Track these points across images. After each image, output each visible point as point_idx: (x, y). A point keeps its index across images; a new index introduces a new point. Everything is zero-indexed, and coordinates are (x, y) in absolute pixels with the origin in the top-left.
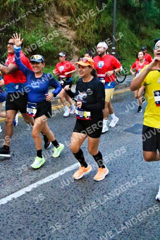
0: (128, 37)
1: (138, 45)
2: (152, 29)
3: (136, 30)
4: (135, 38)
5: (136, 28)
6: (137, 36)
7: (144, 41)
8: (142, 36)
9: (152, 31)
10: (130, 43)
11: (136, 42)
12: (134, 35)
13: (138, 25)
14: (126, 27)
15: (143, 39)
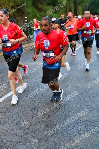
0: (32, 11)
1: (38, 16)
2: (45, 6)
3: (36, 6)
4: (36, 11)
5: (36, 5)
6: (37, 10)
7: (41, 13)
8: (40, 10)
9: (46, 7)
10: (33, 14)
11: (37, 14)
12: (35, 10)
13: (37, 3)
14: (31, 5)
15: (40, 12)
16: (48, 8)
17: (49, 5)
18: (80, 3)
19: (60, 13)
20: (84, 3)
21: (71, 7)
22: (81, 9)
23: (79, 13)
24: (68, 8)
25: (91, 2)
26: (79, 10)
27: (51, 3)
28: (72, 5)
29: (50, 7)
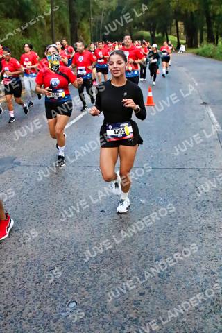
16: (8, 25)
17: (11, 18)
18: (84, 15)
19: (37, 36)
20: (94, 14)
21: (65, 23)
22: (89, 27)
23: (83, 36)
24: (58, 25)
25: (112, 14)
26: (82, 29)
27: (14, 11)
28: (66, 19)
29: (12, 22)
